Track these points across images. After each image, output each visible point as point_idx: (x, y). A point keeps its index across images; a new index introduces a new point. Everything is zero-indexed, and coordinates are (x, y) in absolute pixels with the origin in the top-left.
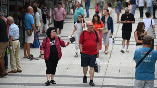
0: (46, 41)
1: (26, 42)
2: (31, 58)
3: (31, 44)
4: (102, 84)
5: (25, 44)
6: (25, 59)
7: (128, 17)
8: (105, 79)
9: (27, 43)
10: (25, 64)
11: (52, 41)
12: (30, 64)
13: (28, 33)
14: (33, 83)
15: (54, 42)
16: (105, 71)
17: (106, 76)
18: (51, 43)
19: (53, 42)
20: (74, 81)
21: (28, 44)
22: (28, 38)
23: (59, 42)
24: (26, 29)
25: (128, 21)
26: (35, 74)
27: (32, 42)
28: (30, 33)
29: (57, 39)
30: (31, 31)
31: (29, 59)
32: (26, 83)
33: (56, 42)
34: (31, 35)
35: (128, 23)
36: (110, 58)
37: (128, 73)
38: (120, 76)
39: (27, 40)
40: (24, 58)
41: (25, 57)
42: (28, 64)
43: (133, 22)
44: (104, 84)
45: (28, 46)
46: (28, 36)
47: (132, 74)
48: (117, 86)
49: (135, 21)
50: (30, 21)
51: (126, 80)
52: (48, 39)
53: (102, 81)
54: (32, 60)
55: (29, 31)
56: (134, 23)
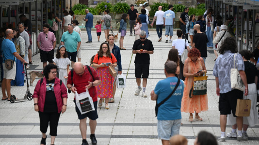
0: (41, 84)
1: (4, 77)
2: (13, 99)
3: (12, 80)
4: (110, 134)
5: (3, 81)
6: (4, 101)
7: (143, 45)
8: (115, 127)
9: (6, 80)
10: (4, 108)
11: (49, 84)
12: (11, 108)
13: (8, 66)
14: (15, 134)
15: (53, 86)
16: (115, 116)
17: (116, 122)
18: (48, 87)
19: (51, 86)
20: (72, 131)
21: (8, 81)
22: (8, 72)
23: (59, 86)
24: (5, 61)
25: (145, 50)
26: (18, 122)
27: (14, 78)
28: (10, 66)
29: (57, 82)
30: (11, 62)
31: (9, 102)
32: (6, 134)
33: (55, 86)
34: (11, 68)
35: (144, 52)
36: (121, 97)
37: (146, 118)
38: (135, 123)
39: (6, 75)
40: (2, 100)
41: (4, 99)
42: (8, 108)
43: (151, 51)
44: (113, 134)
45: (8, 84)
46: (7, 70)
47: (152, 119)
48: (132, 136)
49: (154, 51)
50: (9, 49)
51: (145, 127)
52: (44, 81)
53: (111, 129)
54: (13, 102)
55: (9, 63)
56: (152, 53)
